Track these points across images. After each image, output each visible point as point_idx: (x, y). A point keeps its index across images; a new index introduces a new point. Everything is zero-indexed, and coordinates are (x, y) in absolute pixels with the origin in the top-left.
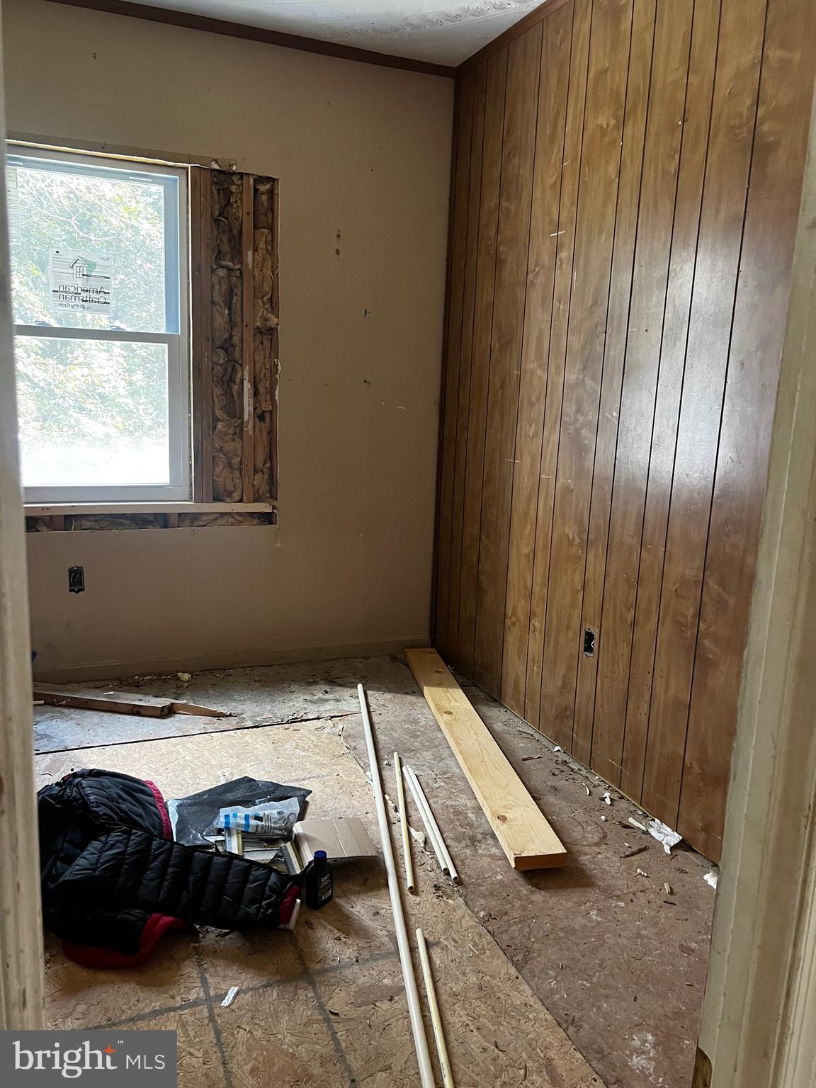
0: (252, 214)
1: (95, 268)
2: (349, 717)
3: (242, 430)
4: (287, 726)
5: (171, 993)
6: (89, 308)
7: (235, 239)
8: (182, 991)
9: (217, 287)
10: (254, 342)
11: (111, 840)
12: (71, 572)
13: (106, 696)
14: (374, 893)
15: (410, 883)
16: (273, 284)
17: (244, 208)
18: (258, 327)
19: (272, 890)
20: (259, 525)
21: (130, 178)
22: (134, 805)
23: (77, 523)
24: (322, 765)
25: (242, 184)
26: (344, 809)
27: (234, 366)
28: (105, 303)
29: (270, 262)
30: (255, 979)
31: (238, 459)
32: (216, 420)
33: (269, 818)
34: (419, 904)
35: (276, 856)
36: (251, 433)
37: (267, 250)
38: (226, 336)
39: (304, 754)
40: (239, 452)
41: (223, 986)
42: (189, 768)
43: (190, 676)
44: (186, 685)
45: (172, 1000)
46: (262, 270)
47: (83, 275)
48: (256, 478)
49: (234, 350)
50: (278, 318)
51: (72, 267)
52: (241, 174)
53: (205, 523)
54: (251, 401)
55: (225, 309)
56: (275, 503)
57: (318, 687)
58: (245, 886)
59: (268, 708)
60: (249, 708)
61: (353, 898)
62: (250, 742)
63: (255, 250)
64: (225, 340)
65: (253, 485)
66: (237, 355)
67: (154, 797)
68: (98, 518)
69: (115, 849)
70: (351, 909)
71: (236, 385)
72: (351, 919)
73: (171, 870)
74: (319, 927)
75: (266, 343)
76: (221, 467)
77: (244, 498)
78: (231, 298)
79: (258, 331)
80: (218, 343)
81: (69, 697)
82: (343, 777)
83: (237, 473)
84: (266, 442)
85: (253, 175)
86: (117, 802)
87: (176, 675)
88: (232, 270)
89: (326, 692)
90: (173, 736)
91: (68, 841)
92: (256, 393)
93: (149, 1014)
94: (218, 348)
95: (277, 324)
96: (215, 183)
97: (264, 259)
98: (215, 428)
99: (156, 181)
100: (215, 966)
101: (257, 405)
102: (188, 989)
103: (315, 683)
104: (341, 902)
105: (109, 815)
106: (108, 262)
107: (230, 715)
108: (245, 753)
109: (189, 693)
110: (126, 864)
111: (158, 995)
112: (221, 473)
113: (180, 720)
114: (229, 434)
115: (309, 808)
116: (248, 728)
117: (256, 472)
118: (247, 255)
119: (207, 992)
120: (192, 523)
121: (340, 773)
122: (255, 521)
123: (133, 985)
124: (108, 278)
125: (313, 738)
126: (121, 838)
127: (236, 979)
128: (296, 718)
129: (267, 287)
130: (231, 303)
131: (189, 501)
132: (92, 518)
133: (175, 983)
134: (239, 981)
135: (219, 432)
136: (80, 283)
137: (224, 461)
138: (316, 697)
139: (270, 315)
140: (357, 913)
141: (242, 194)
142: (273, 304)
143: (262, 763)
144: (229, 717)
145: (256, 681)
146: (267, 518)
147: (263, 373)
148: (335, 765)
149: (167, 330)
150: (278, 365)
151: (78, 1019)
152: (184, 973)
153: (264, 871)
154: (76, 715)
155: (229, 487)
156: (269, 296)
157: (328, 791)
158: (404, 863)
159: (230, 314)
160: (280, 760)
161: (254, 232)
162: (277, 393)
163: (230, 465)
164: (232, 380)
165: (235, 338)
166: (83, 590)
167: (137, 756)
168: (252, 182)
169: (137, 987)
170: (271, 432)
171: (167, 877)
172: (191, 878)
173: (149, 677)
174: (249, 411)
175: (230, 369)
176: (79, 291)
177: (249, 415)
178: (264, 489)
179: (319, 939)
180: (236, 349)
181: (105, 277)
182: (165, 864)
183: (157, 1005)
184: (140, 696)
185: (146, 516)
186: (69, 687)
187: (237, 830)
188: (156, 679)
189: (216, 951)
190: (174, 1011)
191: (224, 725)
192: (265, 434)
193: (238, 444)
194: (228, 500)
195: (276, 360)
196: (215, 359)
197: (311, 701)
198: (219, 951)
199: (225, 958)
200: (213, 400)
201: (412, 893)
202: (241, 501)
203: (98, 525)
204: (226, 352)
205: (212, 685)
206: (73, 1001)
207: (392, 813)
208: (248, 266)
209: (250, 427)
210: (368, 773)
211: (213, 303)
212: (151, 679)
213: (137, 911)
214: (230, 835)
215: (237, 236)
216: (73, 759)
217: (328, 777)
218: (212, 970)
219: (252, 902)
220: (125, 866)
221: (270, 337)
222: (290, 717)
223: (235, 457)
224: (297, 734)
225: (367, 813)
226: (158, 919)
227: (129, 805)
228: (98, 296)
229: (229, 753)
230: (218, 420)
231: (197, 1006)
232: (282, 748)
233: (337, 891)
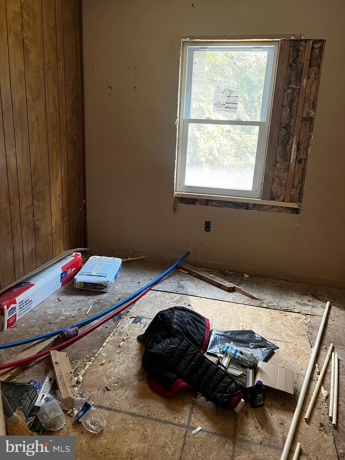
0: (309, 61)
1: (233, 93)
2: (315, 317)
3: (289, 168)
4: (282, 312)
5: (175, 416)
6: (228, 111)
7: (299, 73)
8: (180, 417)
9: (286, 98)
10: (301, 125)
11: (174, 341)
12: (206, 223)
13: (210, 277)
14: (286, 413)
15: (307, 416)
16: (315, 95)
17: (305, 58)
18: (304, 117)
19: (230, 390)
20: (291, 213)
21: (253, 50)
22: (194, 328)
23: (211, 203)
24: (291, 337)
25: (306, 45)
26: (290, 363)
27: (289, 136)
28: (235, 108)
29: (316, 84)
30: (211, 427)
31: (285, 181)
32: (276, 162)
33: (246, 355)
34: (307, 429)
35: (242, 374)
36: (293, 169)
37: (315, 78)
38: (288, 122)
39: (284, 328)
40: (286, 178)
41: (196, 424)
42: (230, 318)
43: (248, 276)
44: (245, 280)
45: (174, 419)
46: (311, 88)
47: (227, 96)
48: (292, 191)
49: (291, 128)
50: (315, 112)
51: (223, 93)
52: (306, 40)
53: (264, 210)
54: (295, 153)
55: (288, 109)
56: (301, 204)
57: (306, 297)
58: (220, 384)
59: (277, 300)
60: (268, 298)
61: (274, 410)
62: (261, 314)
63: (308, 78)
64: (287, 124)
65: (291, 194)
66: (292, 131)
67: (206, 326)
68: (219, 202)
69: (173, 345)
70: (270, 416)
71: (289, 145)
72: (268, 421)
73: (193, 363)
74: (251, 417)
75: (308, 125)
76: (276, 184)
77: (285, 200)
78: (292, 103)
79: (304, 119)
80: (283, 125)
81: (196, 273)
82: (298, 346)
83: (283, 188)
84: (300, 174)
85: (312, 40)
86: (186, 325)
87: (243, 274)
88: (295, 89)
89: (309, 301)
90: (230, 301)
91: (160, 335)
92: (298, 149)
93: (163, 421)
94: (282, 128)
95: (314, 115)
96: (293, 46)
97: (312, 83)
98: (275, 166)
99: (264, 50)
100: (197, 413)
101: (298, 156)
102: (183, 418)
103: (306, 295)
104: (267, 410)
105: (178, 330)
106: (238, 89)
107: (258, 299)
108: (256, 319)
109: (245, 284)
110: (176, 354)
111: (170, 414)
112: (275, 187)
113: (236, 295)
114: (282, 169)
115: (274, 356)
116: (263, 307)
117: (293, 188)
118: (303, 81)
119: (189, 423)
120: (259, 208)
121: (298, 344)
122: (289, 211)
123: (163, 405)
124: (238, 97)
125: (292, 322)
126: (177, 341)
127: (203, 423)
128: (288, 310)
129: (312, 97)
130: (292, 106)
131: (259, 199)
132: (217, 202)
133: (179, 412)
134: (204, 425)
135: (278, 168)
136: (225, 100)
137: (278, 182)
138: (303, 302)
139: (311, 111)
140: (272, 419)
141: (305, 51)
142: (314, 106)
143: (262, 326)
144: (257, 300)
145: (277, 286)
146: (296, 211)
147: (303, 140)
148: (297, 339)
149: (260, 120)
150: (312, 136)
151: (138, 409)
152: (184, 410)
153: (230, 380)
154: (197, 281)
155: (279, 194)
156: (312, 101)
157: (287, 350)
158: (309, 404)
159: (290, 111)
160: (271, 327)
161: (309, 70)
162: (309, 150)
163: (281, 184)
164: (287, 143)
165: (291, 123)
166: (210, 231)
167: (211, 305)
168: (311, 43)
169: (165, 407)
170: (304, 169)
171: (190, 365)
172: (200, 370)
173: (232, 272)
174: (293, 159)
175: (287, 138)
176: (225, 104)
177: (293, 160)
178: (296, 196)
179: (248, 423)
180: (292, 128)
181: (236, 97)
182: (192, 359)
183: (167, 418)
184: (223, 280)
185: (239, 203)
186: (198, 269)
187: (230, 355)
188: (234, 274)
189: (201, 406)
190: (172, 425)
191: (254, 302)
192: (300, 170)
193: (286, 174)
194: (277, 200)
195: (311, 133)
196: (280, 133)
197: (299, 303)
198: (202, 407)
199: (203, 411)
200: (276, 152)
201: (306, 421)
202: (283, 201)
203: (219, 205)
204: (287, 130)
205: (257, 283)
206: (140, 401)
207: (315, 375)
208: (303, 87)
209: (293, 166)
210: (312, 349)
211: (283, 106)
212: (232, 273)
213: (173, 374)
214: (226, 356)
215: (300, 72)
216: (188, 299)
217: (291, 344)
218: (195, 414)
219: (220, 392)
220: (175, 354)
221: (310, 122)
222: (285, 308)
223: (284, 180)
224: (285, 318)
225: (302, 369)
226: (180, 382)
227: (192, 328)
228: (233, 105)
229: (250, 317)
230: (278, 162)
231: (182, 427)
232: (275, 322)
233: (267, 402)
